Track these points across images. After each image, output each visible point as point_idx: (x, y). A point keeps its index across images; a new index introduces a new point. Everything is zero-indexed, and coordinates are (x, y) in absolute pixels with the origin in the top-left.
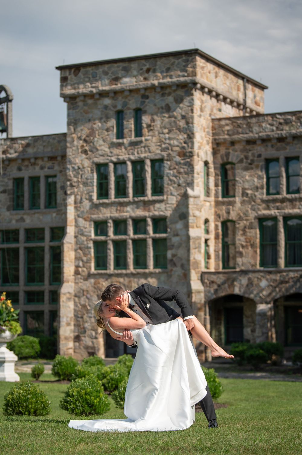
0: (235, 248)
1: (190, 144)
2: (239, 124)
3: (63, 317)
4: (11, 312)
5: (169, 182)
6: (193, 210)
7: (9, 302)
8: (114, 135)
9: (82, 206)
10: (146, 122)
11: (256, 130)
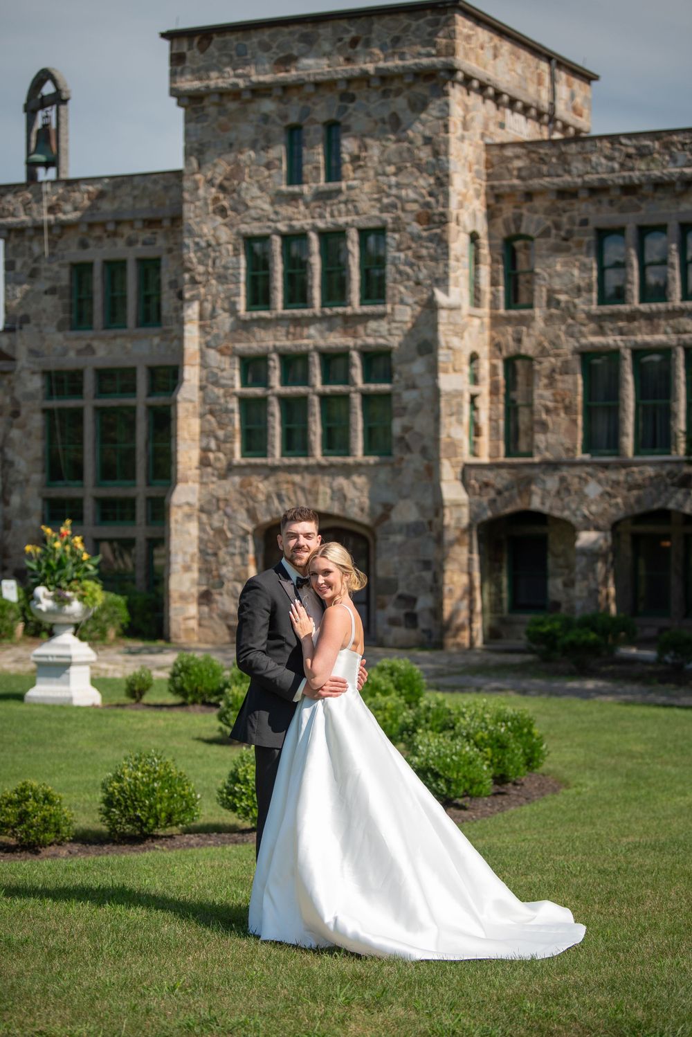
0: (532, 413)
1: (441, 198)
2: (543, 156)
3: (176, 554)
4: (83, 562)
5: (398, 276)
6: (446, 335)
7: (78, 539)
8: (282, 176)
9: (216, 323)
10: (350, 150)
11: (577, 168)
